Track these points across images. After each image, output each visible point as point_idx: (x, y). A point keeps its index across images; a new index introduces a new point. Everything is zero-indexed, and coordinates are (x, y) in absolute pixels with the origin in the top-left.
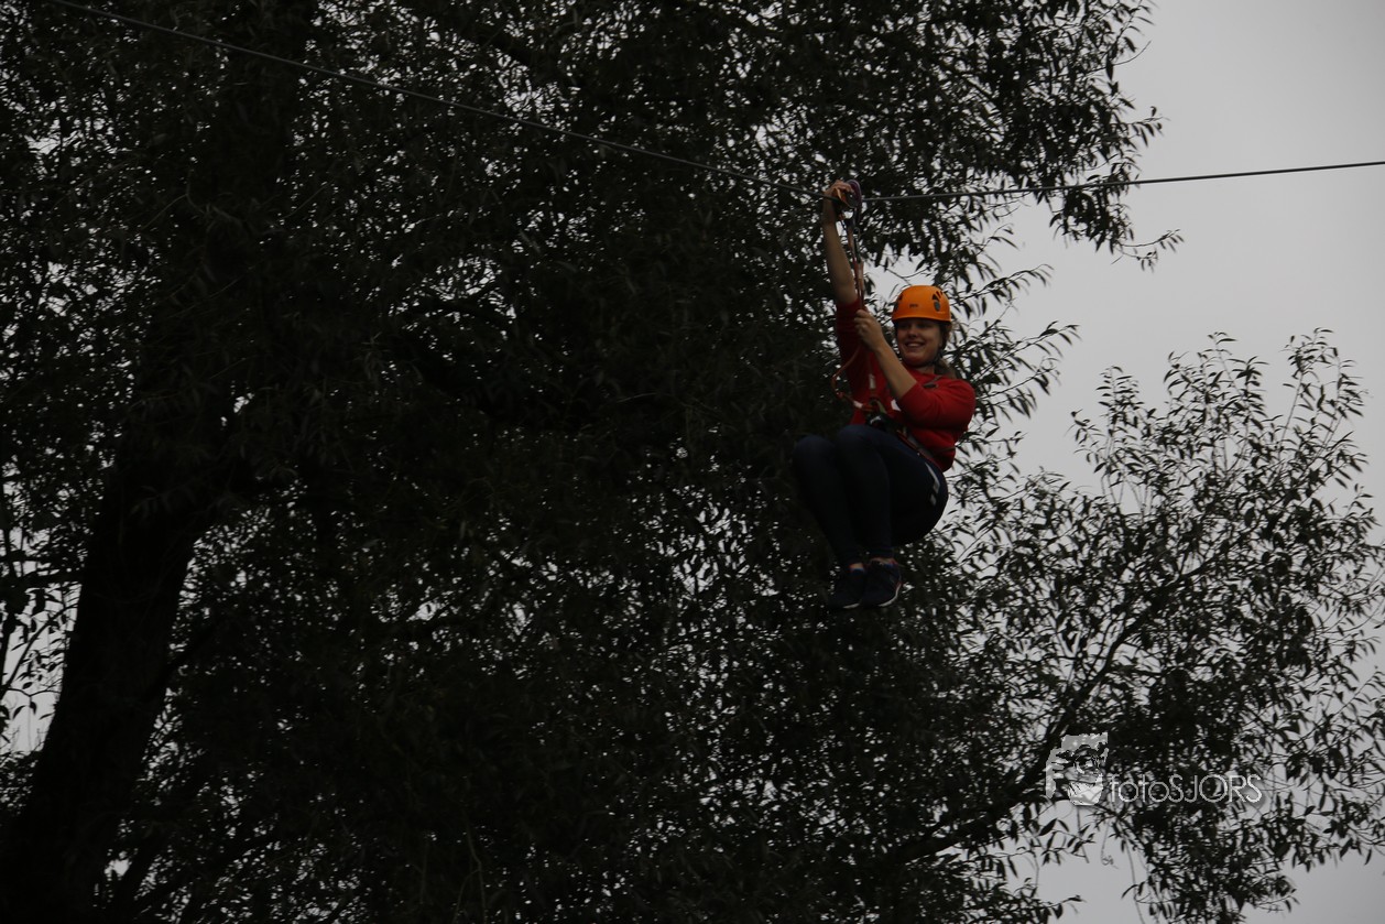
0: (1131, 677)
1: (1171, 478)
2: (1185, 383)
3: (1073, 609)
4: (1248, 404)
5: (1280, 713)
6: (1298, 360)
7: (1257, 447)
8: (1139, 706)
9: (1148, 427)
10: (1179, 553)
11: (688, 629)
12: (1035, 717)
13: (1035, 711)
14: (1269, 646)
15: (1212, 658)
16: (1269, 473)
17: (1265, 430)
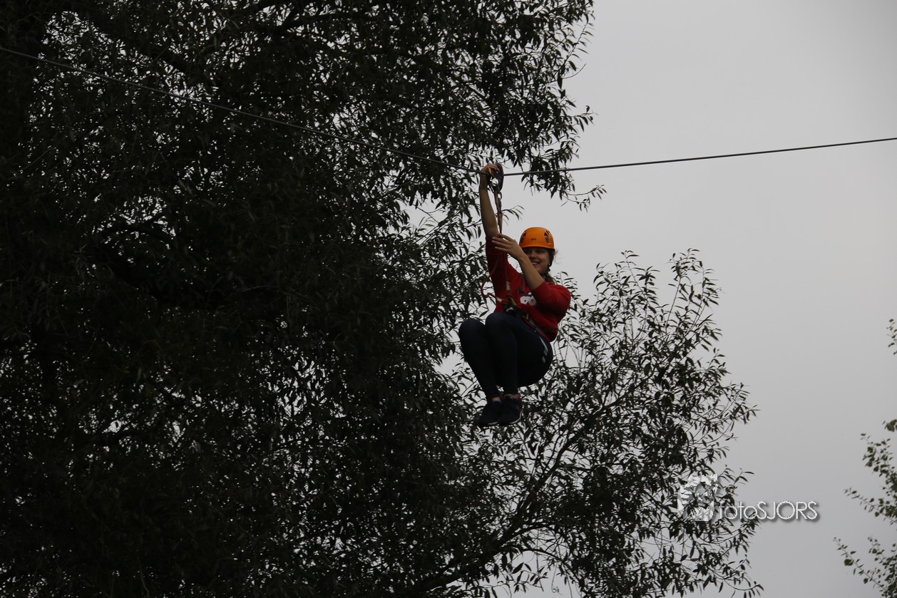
0: (571, 471)
1: (598, 344)
2: (607, 283)
3: (536, 428)
4: (647, 296)
5: (666, 495)
6: (678, 269)
7: (652, 324)
8: (577, 491)
9: (583, 311)
10: (602, 392)
11: (287, 439)
12: (510, 497)
13: (510, 493)
14: (659, 452)
15: (623, 460)
16: (659, 341)
17: (657, 313)
